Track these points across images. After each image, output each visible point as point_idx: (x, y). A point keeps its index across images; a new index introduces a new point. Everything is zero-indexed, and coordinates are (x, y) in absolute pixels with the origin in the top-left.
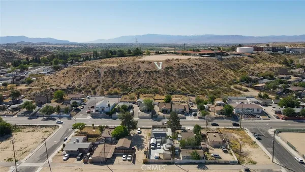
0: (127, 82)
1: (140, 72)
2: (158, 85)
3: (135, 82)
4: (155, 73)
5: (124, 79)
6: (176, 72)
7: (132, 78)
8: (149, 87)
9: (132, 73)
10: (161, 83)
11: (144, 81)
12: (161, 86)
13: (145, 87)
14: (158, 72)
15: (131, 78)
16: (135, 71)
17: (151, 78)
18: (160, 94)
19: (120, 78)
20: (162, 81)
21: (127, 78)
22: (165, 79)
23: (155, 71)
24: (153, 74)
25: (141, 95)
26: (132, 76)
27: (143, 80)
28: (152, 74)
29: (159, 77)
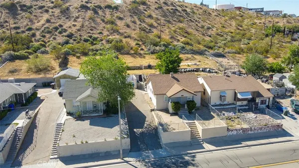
0: (30, 29)
1: (68, 9)
2: (121, 34)
3: (56, 29)
4: (108, 11)
5: (23, 23)
6: (156, 11)
7: (48, 21)
8: (95, 39)
9: (47, 11)
10: (128, 31)
11: (82, 26)
12: (129, 37)
13: (86, 41)
14: (116, 8)
15: (42, 22)
16: (55, 7)
17: (99, 20)
18: (133, 55)
19: (12, 21)
20: (128, 26)
21: (31, 21)
22: (134, 22)
23: (109, 7)
24: (103, 12)
25: (72, 59)
26: (46, 16)
27: (78, 25)
28: (100, 12)
29: (121, 19)
